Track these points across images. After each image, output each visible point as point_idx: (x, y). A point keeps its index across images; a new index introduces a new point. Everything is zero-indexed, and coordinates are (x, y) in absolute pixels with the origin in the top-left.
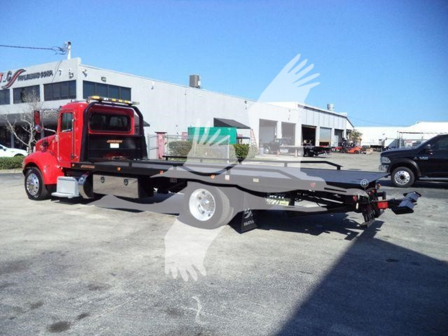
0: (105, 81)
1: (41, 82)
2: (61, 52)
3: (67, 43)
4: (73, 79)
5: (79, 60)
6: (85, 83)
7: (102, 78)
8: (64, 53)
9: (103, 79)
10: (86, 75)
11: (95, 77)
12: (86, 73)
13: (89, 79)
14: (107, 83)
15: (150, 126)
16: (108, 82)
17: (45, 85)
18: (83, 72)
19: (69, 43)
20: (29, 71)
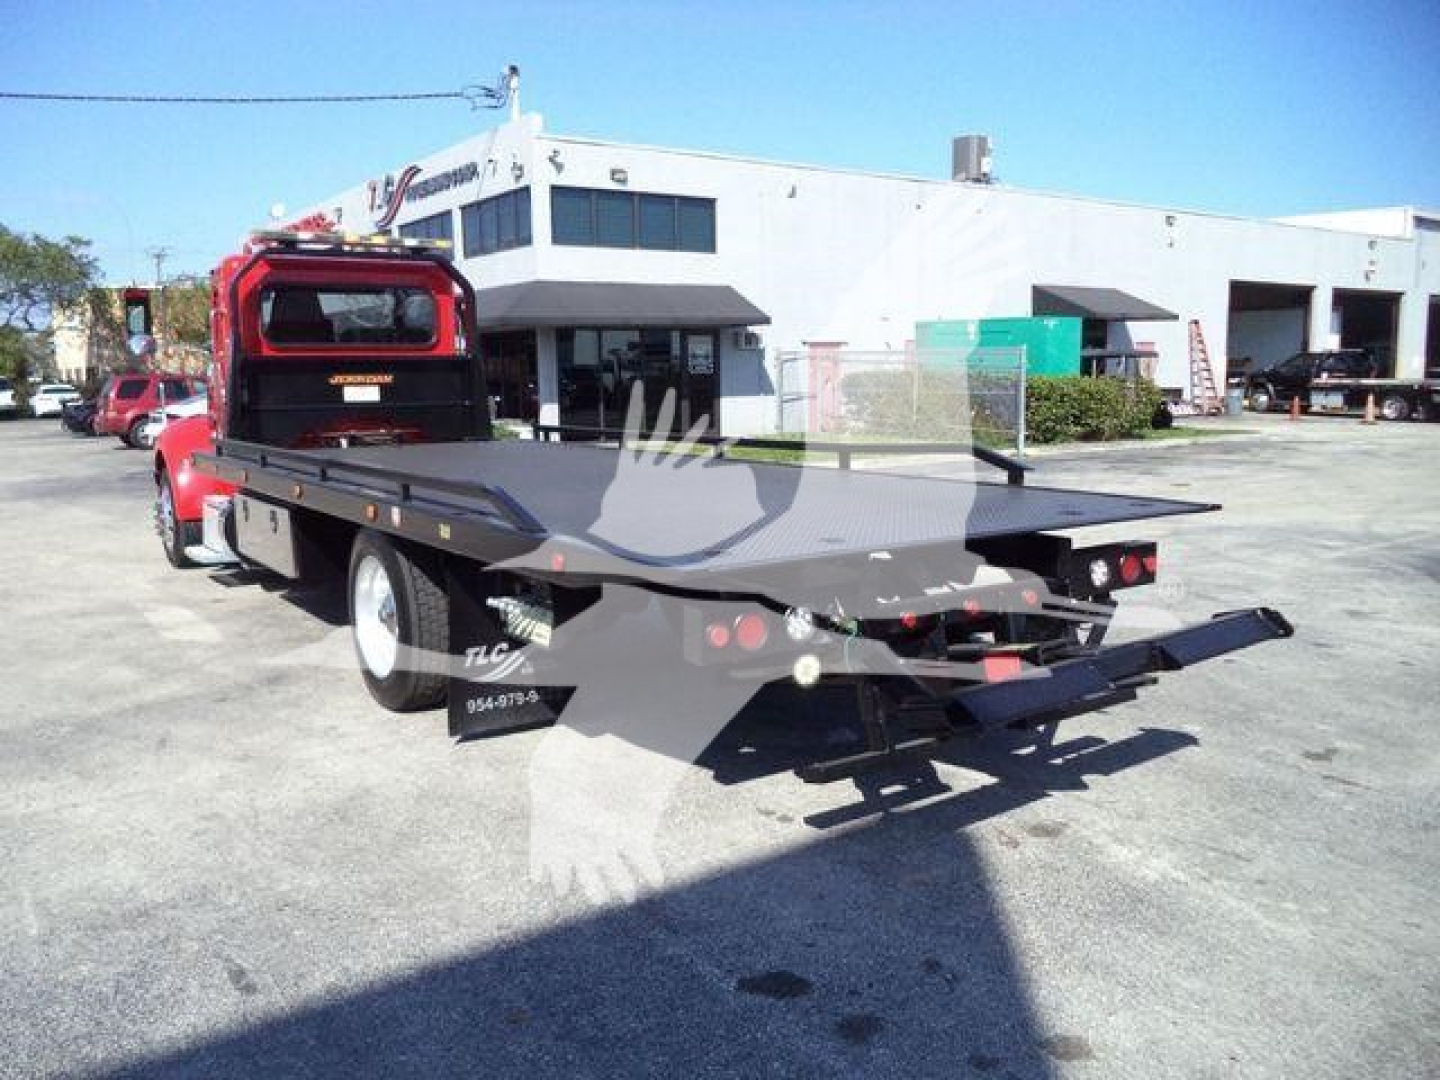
0: (623, 181)
1: (452, 200)
2: (493, 102)
3: (506, 71)
4: (522, 183)
5: (536, 119)
6: (557, 191)
7: (614, 172)
8: (502, 101)
9: (617, 176)
10: (559, 167)
11: (589, 171)
12: (559, 159)
13: (570, 179)
14: (630, 187)
15: (773, 321)
16: (633, 186)
17: (463, 208)
18: (551, 160)
19: (514, 70)
20: (431, 169)
